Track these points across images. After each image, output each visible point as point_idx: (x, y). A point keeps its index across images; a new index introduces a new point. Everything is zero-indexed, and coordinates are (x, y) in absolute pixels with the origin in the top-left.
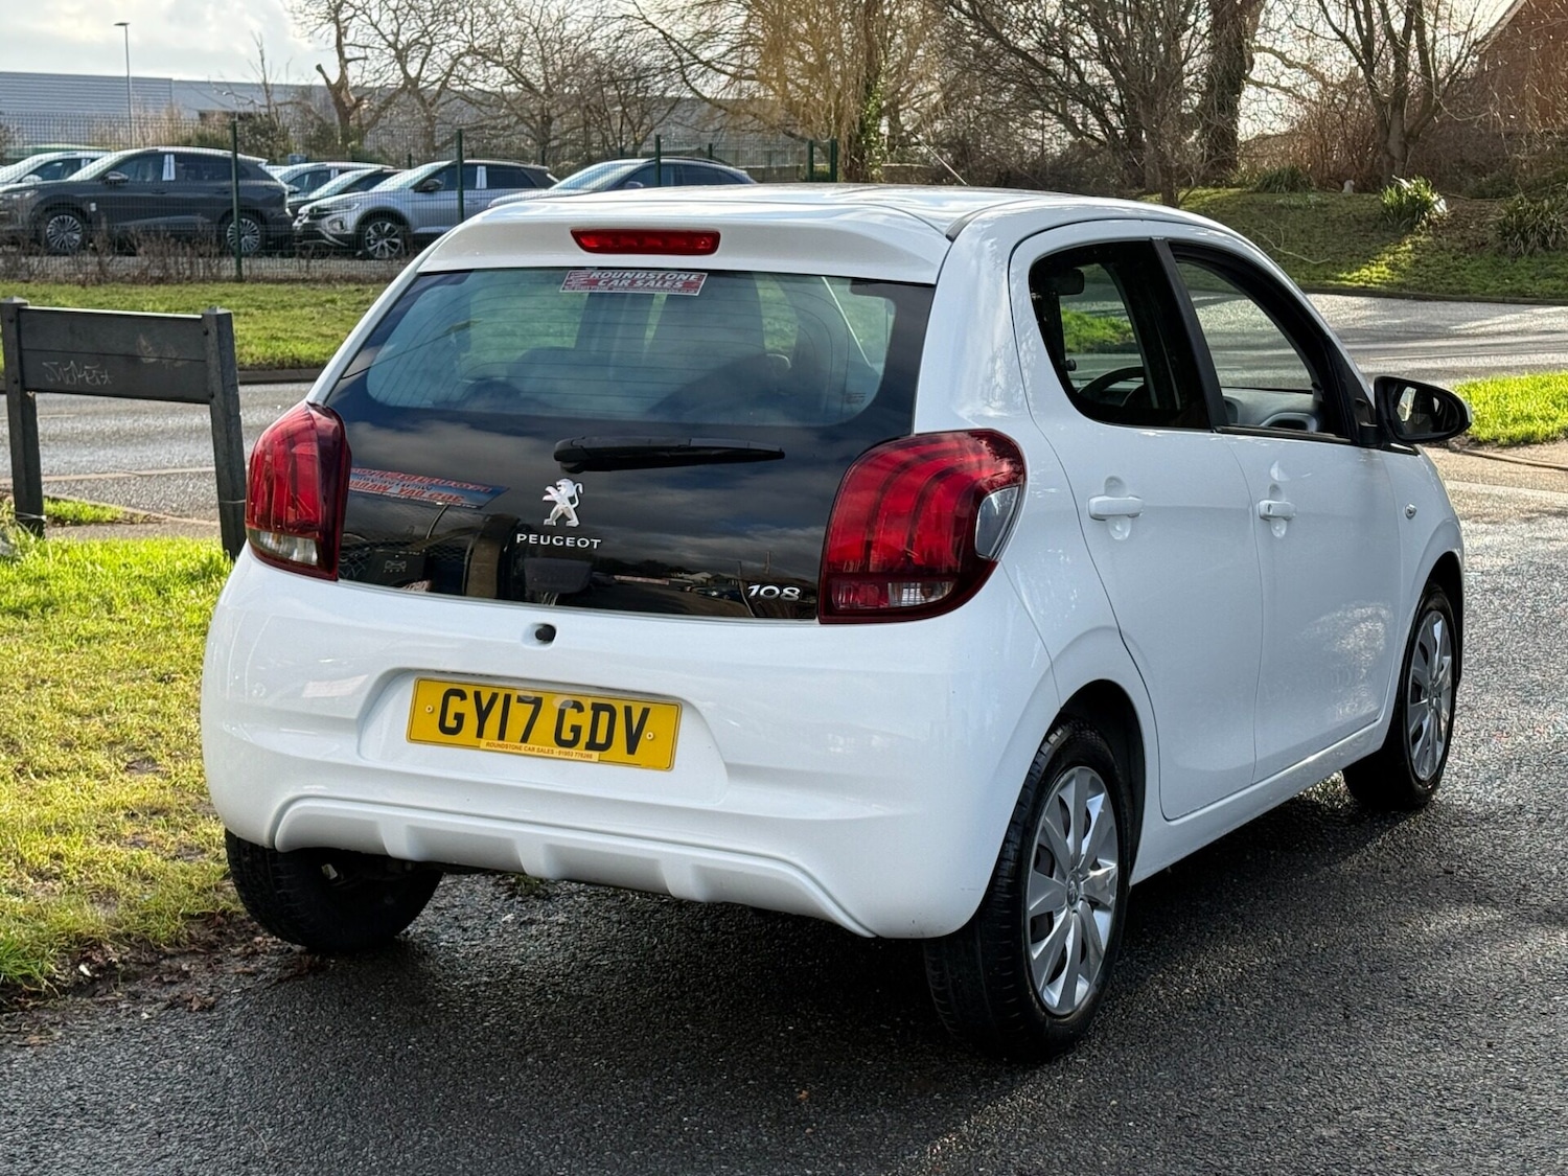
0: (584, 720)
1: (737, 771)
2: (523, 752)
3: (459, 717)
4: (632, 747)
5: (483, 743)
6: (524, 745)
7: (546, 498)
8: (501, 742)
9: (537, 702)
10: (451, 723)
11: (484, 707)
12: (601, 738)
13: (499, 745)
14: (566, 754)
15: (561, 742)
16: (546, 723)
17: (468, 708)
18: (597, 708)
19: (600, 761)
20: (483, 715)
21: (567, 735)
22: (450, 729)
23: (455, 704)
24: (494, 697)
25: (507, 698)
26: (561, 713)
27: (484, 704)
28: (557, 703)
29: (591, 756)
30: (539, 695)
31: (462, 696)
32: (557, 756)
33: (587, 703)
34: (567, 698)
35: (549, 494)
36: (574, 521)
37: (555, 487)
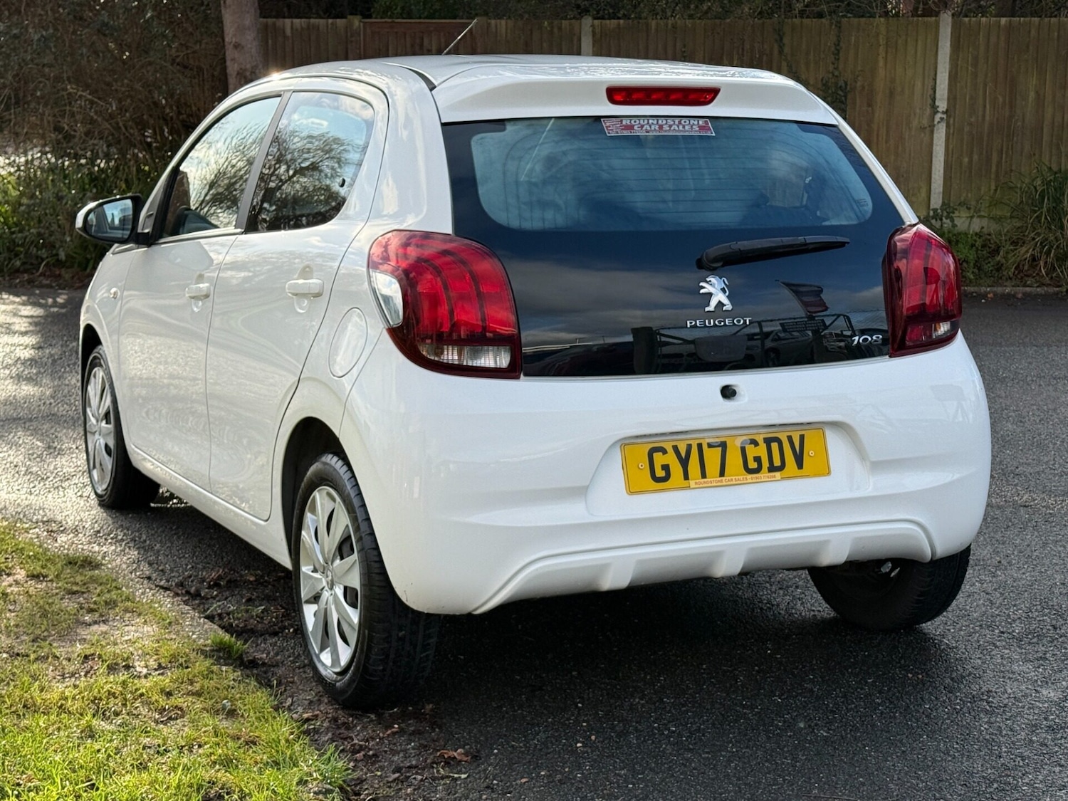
0: (762, 451)
1: (878, 466)
2: (724, 483)
3: (666, 468)
4: (800, 463)
5: (692, 483)
6: (723, 478)
7: (702, 291)
8: (705, 480)
9: (723, 445)
10: (660, 473)
11: (684, 457)
12: (777, 462)
13: (705, 482)
14: (757, 478)
16: (734, 459)
17: (671, 459)
18: (768, 441)
19: (783, 479)
20: (684, 462)
21: (752, 465)
22: (661, 478)
23: (659, 459)
24: (689, 447)
25: (700, 446)
26: (743, 450)
27: (683, 455)
28: (738, 442)
29: (775, 477)
30: (723, 440)
31: (664, 451)
32: (750, 481)
33: (760, 439)
34: (744, 438)
35: (704, 288)
36: (728, 307)
37: (707, 282)
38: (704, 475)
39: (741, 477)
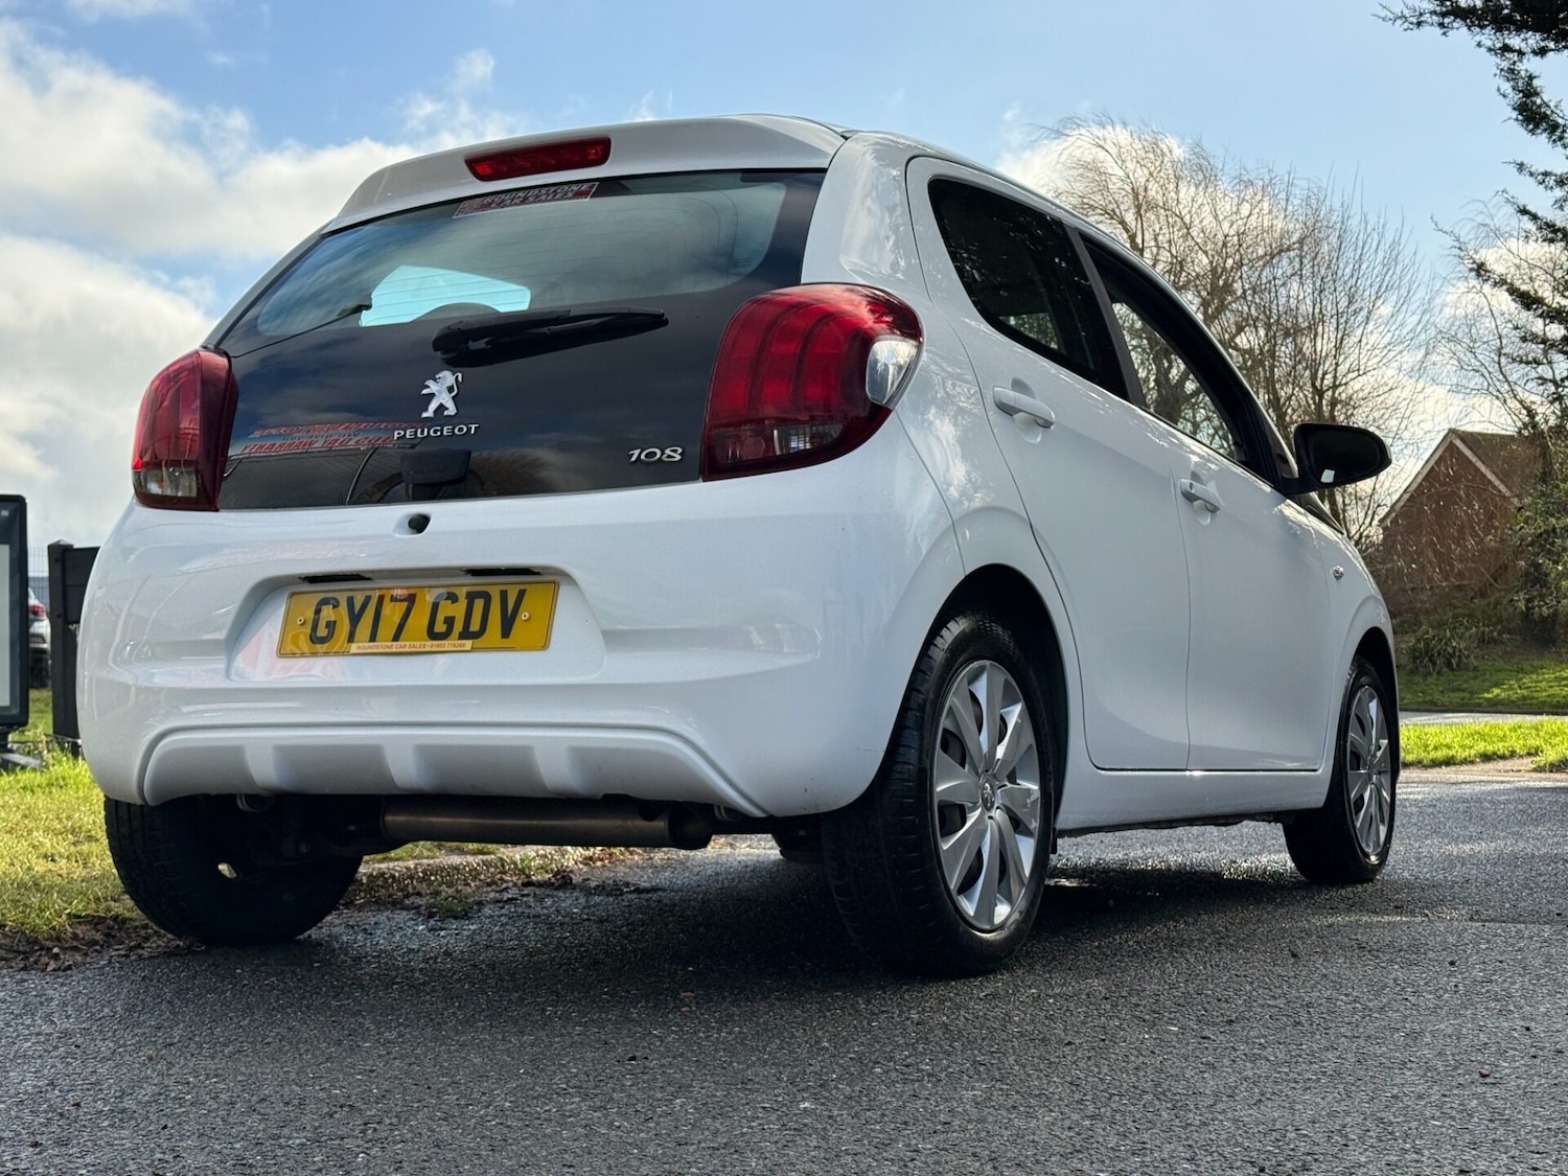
0: (459, 610)
1: (615, 639)
3: (331, 625)
4: (506, 632)
6: (395, 643)
7: (425, 392)
8: (372, 645)
10: (322, 632)
11: (356, 612)
12: (475, 626)
14: (438, 646)
15: (433, 635)
18: (472, 597)
19: (473, 650)
20: (355, 619)
21: (440, 627)
23: (328, 613)
24: (368, 599)
25: (381, 599)
26: (435, 606)
27: (357, 608)
29: (464, 645)
30: (412, 591)
31: (336, 603)
32: (429, 650)
33: (462, 593)
34: (442, 590)
35: (428, 387)
36: (452, 410)
37: (435, 380)
38: (372, 638)
39: (418, 643)
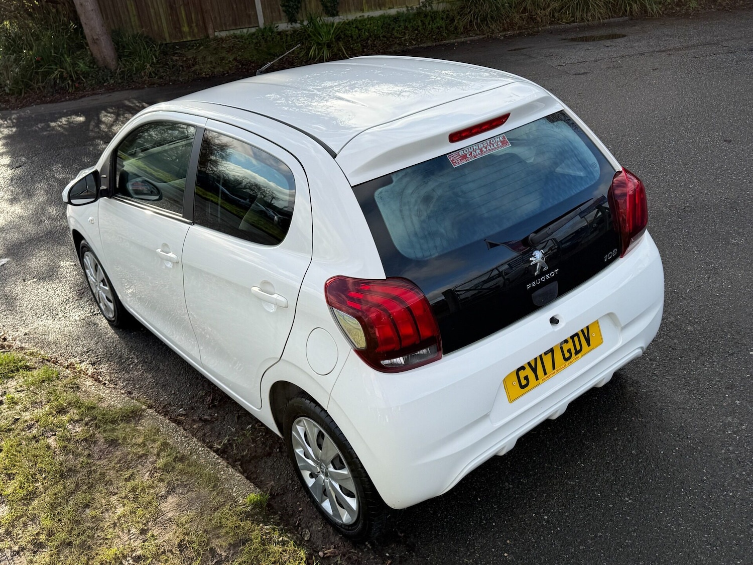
1: (625, 327)
2: (556, 373)
3: (526, 378)
4: (589, 344)
5: (540, 380)
7: (531, 264)
9: (552, 350)
10: (524, 382)
11: (534, 367)
12: (578, 348)
13: (546, 377)
14: (570, 362)
15: (566, 359)
16: (558, 356)
17: (528, 372)
18: (572, 337)
19: (581, 357)
20: (534, 370)
22: (525, 385)
23: (522, 374)
24: (536, 359)
25: (541, 356)
26: (562, 348)
28: (559, 345)
29: (578, 357)
30: (551, 347)
31: (524, 368)
32: (568, 365)
33: (569, 338)
35: (532, 261)
36: (546, 267)
37: (533, 256)
38: (545, 373)
39: (563, 365)
